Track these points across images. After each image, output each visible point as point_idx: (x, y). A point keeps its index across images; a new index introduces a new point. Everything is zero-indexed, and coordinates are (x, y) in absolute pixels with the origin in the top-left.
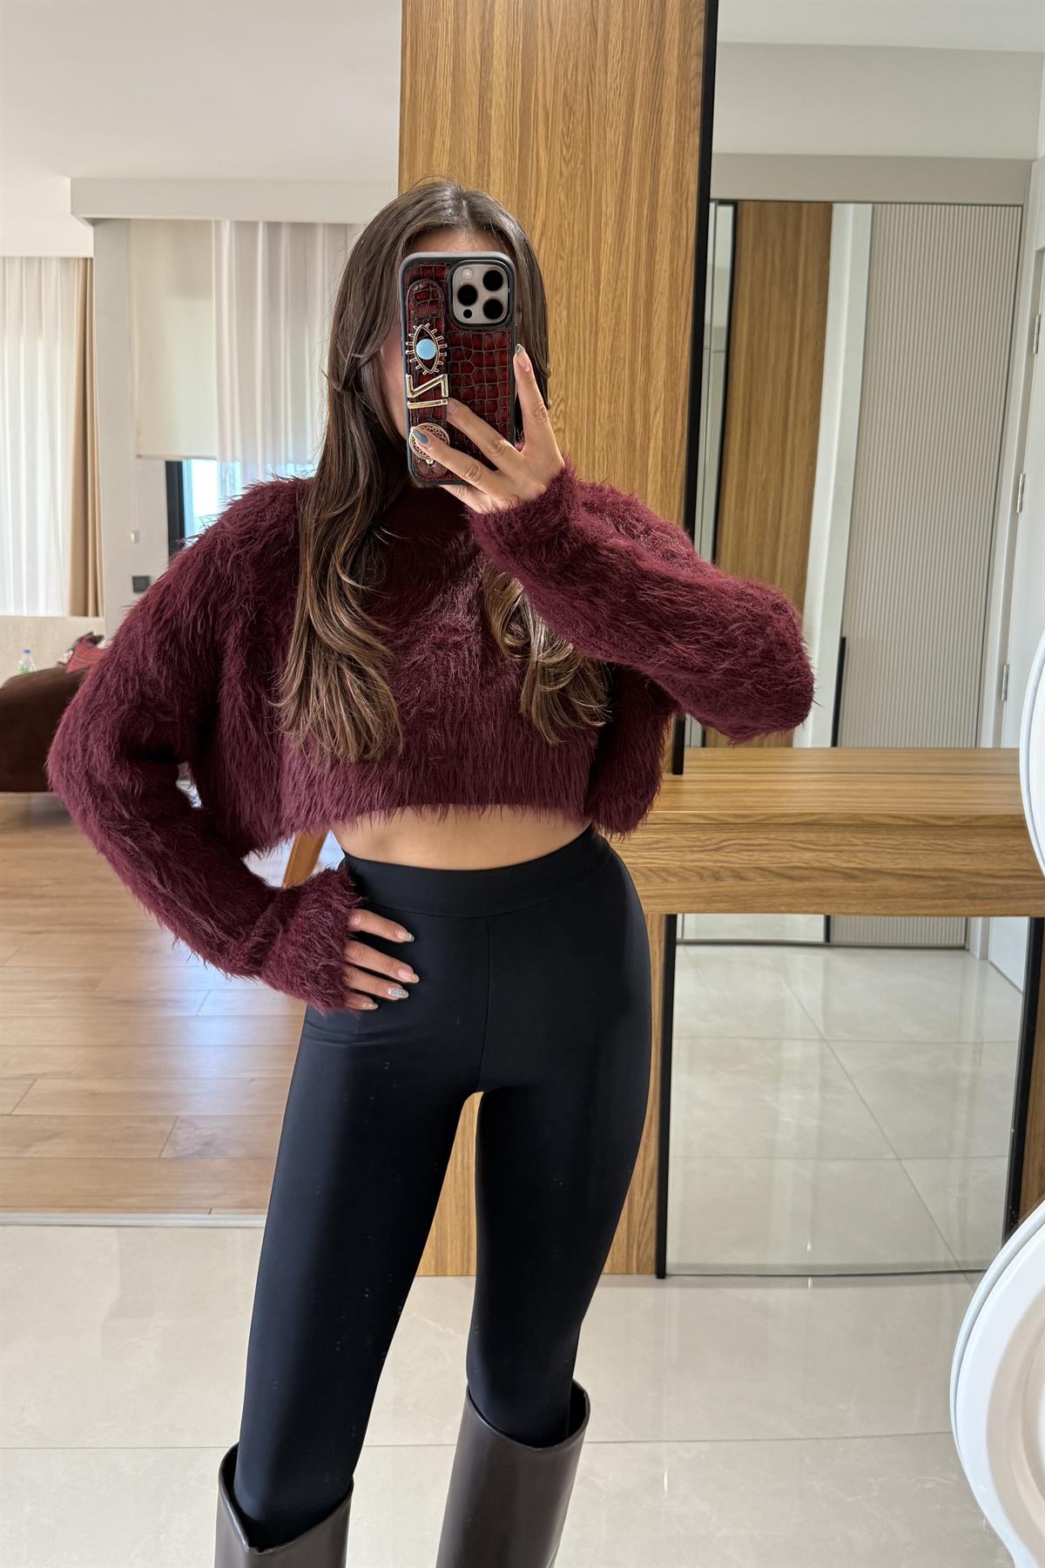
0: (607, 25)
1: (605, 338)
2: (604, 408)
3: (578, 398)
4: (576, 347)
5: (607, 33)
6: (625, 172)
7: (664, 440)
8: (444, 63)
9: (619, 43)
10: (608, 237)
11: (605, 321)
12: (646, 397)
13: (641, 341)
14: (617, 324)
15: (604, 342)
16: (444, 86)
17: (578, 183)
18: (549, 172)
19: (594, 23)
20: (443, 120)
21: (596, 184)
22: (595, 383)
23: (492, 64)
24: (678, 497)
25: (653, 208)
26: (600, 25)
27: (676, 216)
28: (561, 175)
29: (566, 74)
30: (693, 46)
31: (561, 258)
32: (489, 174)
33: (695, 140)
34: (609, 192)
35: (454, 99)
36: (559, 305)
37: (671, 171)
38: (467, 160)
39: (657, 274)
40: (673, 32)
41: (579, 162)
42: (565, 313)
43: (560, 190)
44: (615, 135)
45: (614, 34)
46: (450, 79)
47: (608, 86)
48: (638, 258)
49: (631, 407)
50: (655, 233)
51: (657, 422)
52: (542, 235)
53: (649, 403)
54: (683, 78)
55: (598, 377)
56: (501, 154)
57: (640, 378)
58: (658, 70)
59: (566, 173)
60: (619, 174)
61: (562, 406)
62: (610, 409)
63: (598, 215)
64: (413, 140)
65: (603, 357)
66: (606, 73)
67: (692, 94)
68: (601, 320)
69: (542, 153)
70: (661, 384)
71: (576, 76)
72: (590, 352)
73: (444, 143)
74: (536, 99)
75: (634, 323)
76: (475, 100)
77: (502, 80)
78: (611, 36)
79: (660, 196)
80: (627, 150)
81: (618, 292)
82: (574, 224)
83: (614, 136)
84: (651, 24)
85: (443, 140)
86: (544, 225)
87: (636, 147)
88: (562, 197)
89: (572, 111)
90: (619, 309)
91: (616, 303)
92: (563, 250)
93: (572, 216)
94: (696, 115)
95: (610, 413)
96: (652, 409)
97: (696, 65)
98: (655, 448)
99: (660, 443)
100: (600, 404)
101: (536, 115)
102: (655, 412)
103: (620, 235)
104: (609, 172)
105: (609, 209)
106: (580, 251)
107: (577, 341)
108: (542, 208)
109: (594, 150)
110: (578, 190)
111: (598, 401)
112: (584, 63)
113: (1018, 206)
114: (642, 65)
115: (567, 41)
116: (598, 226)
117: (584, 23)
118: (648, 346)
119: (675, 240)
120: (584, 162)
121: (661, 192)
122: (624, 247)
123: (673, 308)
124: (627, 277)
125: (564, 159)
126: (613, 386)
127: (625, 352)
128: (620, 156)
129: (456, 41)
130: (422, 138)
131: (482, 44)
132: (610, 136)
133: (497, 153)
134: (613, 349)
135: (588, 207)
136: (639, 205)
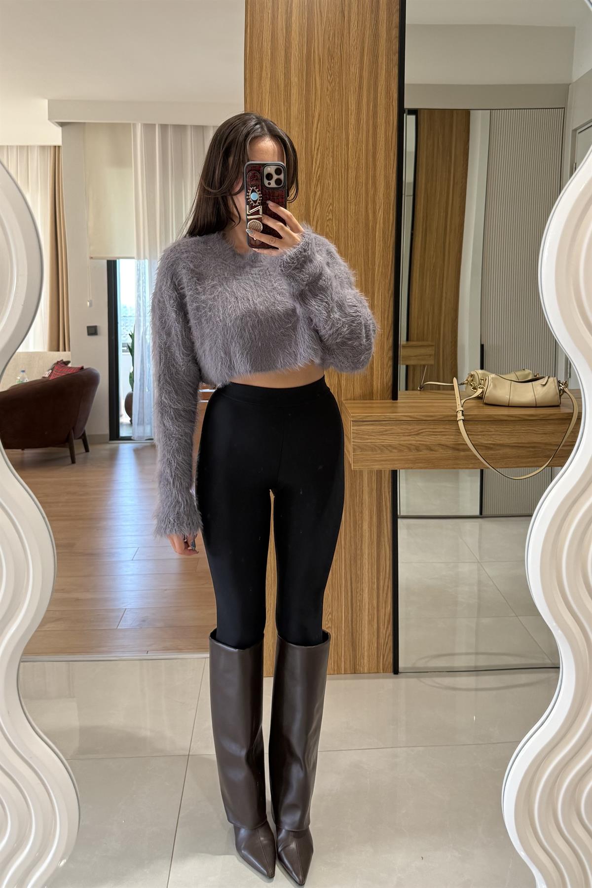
0: (349, 12)
1: (352, 172)
2: (352, 208)
3: (339, 202)
4: (338, 177)
5: (349, 17)
6: (360, 87)
7: (384, 223)
8: (267, 35)
9: (356, 23)
10: (352, 120)
11: (352, 164)
12: (374, 202)
13: (371, 173)
14: (358, 165)
15: (352, 174)
16: (267, 46)
17: (336, 93)
18: (322, 89)
19: (343, 12)
20: (267, 63)
21: (346, 93)
22: (347, 194)
23: (291, 35)
24: (391, 253)
25: (375, 106)
26: (346, 13)
27: (387, 110)
28: (327, 90)
29: (329, 38)
30: (394, 22)
31: (328, 131)
32: (291, 90)
33: (396, 71)
34: (352, 98)
35: (272, 53)
36: (328, 155)
37: (384, 87)
38: (279, 83)
39: (378, 139)
40: (383, 15)
41: (337, 83)
42: (331, 159)
43: (327, 97)
44: (355, 68)
45: (354, 17)
46: (270, 44)
47: (351, 43)
48: (368, 131)
49: (367, 208)
50: (377, 117)
51: (380, 215)
52: (318, 120)
53: (376, 205)
54: (389, 40)
55: (349, 192)
56: (296, 80)
57: (371, 192)
58: (376, 36)
59: (329, 88)
60: (357, 89)
61: (331, 207)
62: (355, 208)
63: (347, 110)
64: (251, 73)
65: (351, 182)
66: (350, 38)
67: (394, 47)
68: (350, 163)
69: (318, 79)
70: (381, 196)
71: (335, 39)
72: (344, 179)
73: (267, 74)
74: (314, 51)
75: (367, 163)
76: (283, 53)
77: (296, 42)
78: (351, 19)
79: (379, 100)
80: (361, 77)
81: (358, 148)
82: (334, 114)
83: (354, 70)
84: (372, 12)
85: (267, 73)
86: (319, 116)
87: (365, 74)
88: (328, 101)
89: (332, 58)
90: (359, 158)
91: (357, 155)
92: (330, 127)
93: (333, 111)
94: (396, 58)
95: (355, 210)
96: (378, 208)
97: (395, 32)
98: (379, 228)
99: (382, 225)
100: (351, 205)
101: (314, 60)
102: (379, 210)
103: (358, 120)
104: (352, 88)
105: (353, 107)
106: (338, 128)
107: (338, 174)
108: (318, 108)
109: (344, 77)
110: (337, 97)
111: (349, 204)
112: (338, 33)
113: (562, 108)
114: (368, 33)
115: (329, 22)
116: (347, 115)
117: (338, 12)
118: (374, 176)
119: (387, 122)
120: (339, 83)
121: (379, 97)
122: (361, 126)
123: (387, 156)
124: (362, 142)
125: (329, 82)
126: (357, 196)
127: (363, 179)
128: (358, 80)
129: (273, 23)
130: (256, 73)
131: (286, 25)
132: (352, 69)
133: (294, 79)
134: (357, 178)
135: (342, 106)
136: (368, 105)
